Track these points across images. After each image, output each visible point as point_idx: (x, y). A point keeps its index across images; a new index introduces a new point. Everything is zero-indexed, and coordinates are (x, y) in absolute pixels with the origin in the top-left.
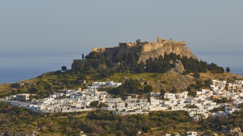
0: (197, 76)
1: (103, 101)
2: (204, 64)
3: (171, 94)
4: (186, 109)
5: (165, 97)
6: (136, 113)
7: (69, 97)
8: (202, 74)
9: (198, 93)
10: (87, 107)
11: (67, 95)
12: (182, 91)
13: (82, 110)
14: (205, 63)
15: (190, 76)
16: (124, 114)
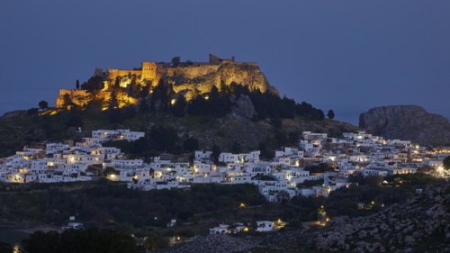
0: (277, 124)
1: (112, 164)
2: (289, 103)
3: (230, 155)
4: (256, 182)
5: (220, 160)
6: (168, 186)
7: (51, 156)
8: (286, 122)
9: (278, 153)
10: (83, 174)
11: (48, 152)
12: (249, 150)
13: (73, 180)
14: (293, 102)
15: (266, 124)
16: (148, 187)
